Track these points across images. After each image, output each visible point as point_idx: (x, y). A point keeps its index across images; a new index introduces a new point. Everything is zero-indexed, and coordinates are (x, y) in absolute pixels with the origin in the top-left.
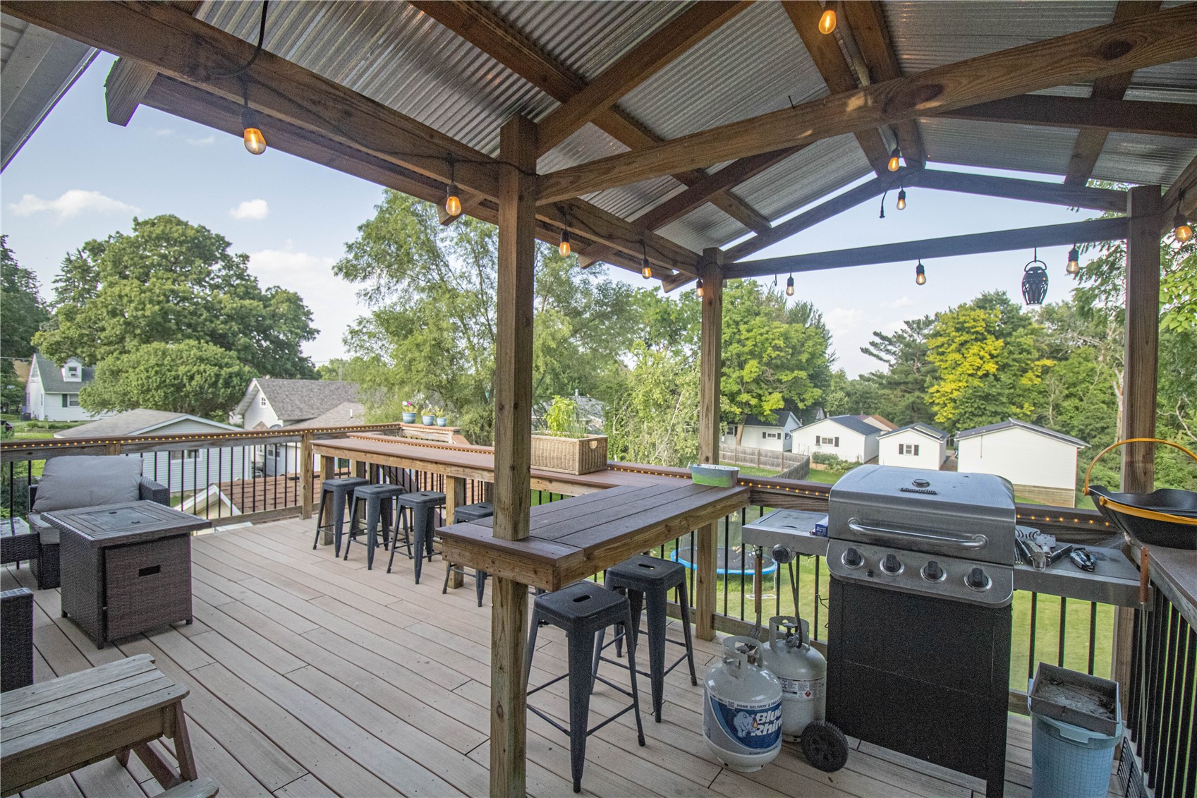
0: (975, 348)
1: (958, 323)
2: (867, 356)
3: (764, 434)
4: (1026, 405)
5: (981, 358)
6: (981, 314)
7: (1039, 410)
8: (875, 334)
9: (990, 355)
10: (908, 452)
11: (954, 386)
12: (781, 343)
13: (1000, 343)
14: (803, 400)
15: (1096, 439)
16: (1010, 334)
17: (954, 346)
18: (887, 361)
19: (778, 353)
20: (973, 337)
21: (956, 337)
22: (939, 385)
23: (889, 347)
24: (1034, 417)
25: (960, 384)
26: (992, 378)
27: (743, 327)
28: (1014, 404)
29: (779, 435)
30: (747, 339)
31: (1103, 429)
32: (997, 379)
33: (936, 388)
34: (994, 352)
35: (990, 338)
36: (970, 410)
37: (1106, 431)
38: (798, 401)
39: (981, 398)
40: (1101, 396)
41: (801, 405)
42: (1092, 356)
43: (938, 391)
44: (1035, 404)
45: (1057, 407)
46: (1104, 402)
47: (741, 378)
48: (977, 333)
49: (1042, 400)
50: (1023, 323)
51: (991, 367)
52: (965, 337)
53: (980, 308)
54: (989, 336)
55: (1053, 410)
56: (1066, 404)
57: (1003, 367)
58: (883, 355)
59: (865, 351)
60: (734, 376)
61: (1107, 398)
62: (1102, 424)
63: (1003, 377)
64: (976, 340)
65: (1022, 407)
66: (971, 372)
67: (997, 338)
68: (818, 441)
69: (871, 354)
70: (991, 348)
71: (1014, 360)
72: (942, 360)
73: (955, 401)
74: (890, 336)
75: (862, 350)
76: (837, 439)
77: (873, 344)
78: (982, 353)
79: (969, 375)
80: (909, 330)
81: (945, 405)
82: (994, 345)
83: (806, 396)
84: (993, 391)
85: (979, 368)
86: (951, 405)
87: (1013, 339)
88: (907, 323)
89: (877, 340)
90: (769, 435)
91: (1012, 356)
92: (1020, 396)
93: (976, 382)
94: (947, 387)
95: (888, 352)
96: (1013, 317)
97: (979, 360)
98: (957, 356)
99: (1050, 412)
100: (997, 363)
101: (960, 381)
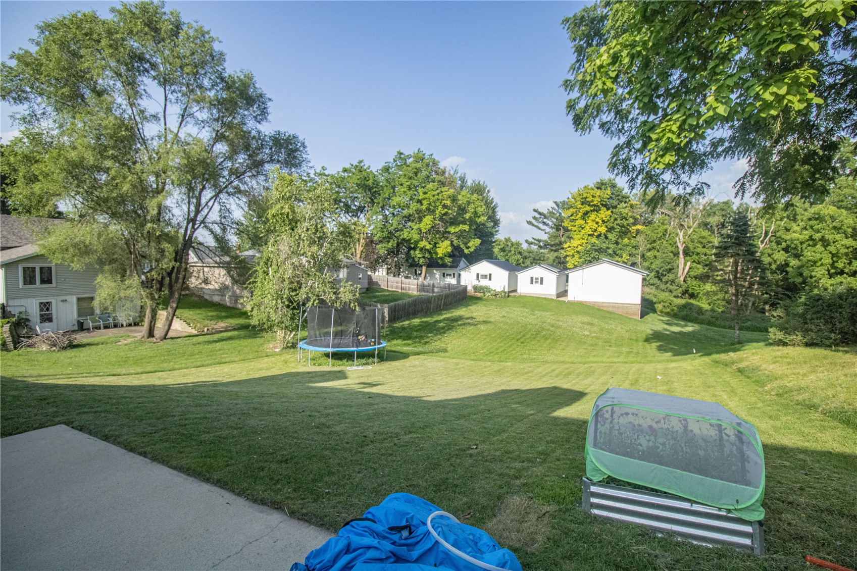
0: (593, 216)
1: (582, 198)
2: (530, 226)
3: (444, 274)
4: (624, 256)
5: (597, 223)
6: (598, 192)
7: (633, 259)
8: (535, 210)
9: (603, 221)
10: (537, 282)
11: (579, 242)
12: (448, 203)
13: (609, 212)
14: (468, 248)
15: (666, 277)
16: (615, 207)
17: (580, 215)
18: (544, 230)
19: (446, 210)
20: (592, 209)
21: (580, 208)
22: (570, 242)
23: (545, 220)
24: (630, 263)
25: (583, 241)
26: (603, 237)
27: (420, 190)
28: (617, 255)
29: (454, 274)
30: (424, 199)
31: (670, 269)
32: (606, 238)
33: (568, 244)
34: (606, 219)
35: (604, 209)
36: (588, 259)
37: (672, 271)
38: (464, 248)
39: (596, 251)
40: (670, 249)
41: (466, 251)
42: (666, 222)
43: (569, 247)
44: (630, 255)
45: (643, 256)
46: (672, 252)
47: (420, 229)
48: (594, 205)
49: (634, 252)
50: (624, 199)
51: (603, 229)
52: (588, 208)
53: (598, 188)
54: (602, 208)
55: (641, 257)
56: (648, 254)
57: (610, 230)
58: (541, 225)
59: (530, 223)
60: (415, 227)
61: (673, 249)
62: (669, 267)
63: (610, 236)
64: (594, 210)
65: (622, 257)
66: (591, 233)
67: (608, 209)
68: (478, 277)
69: (533, 225)
70: (603, 216)
71: (617, 225)
72: (573, 226)
73: (578, 252)
74: (545, 212)
75: (528, 222)
76: (490, 275)
77: (534, 218)
78: (597, 220)
79: (589, 235)
80: (556, 208)
81: (573, 256)
82: (604, 214)
83: (470, 244)
84: (604, 246)
85: (596, 230)
86: (577, 256)
87: (617, 210)
88: (555, 203)
89: (538, 216)
90: (447, 275)
91: (616, 222)
92: (621, 249)
93: (594, 240)
94: (575, 243)
95: (544, 223)
96: (619, 195)
97: (595, 225)
98: (582, 222)
99: (639, 260)
100: (606, 227)
101: (583, 239)
